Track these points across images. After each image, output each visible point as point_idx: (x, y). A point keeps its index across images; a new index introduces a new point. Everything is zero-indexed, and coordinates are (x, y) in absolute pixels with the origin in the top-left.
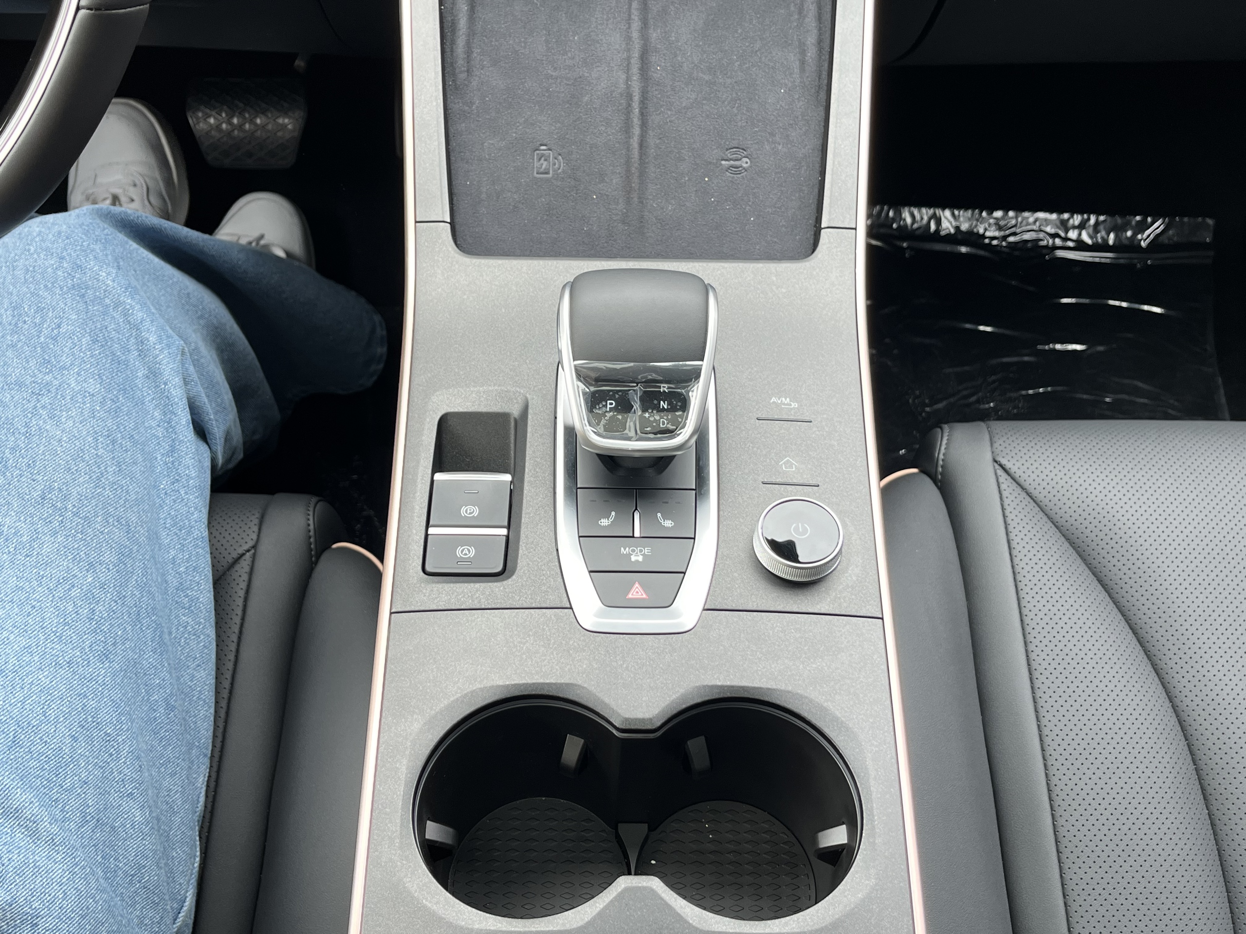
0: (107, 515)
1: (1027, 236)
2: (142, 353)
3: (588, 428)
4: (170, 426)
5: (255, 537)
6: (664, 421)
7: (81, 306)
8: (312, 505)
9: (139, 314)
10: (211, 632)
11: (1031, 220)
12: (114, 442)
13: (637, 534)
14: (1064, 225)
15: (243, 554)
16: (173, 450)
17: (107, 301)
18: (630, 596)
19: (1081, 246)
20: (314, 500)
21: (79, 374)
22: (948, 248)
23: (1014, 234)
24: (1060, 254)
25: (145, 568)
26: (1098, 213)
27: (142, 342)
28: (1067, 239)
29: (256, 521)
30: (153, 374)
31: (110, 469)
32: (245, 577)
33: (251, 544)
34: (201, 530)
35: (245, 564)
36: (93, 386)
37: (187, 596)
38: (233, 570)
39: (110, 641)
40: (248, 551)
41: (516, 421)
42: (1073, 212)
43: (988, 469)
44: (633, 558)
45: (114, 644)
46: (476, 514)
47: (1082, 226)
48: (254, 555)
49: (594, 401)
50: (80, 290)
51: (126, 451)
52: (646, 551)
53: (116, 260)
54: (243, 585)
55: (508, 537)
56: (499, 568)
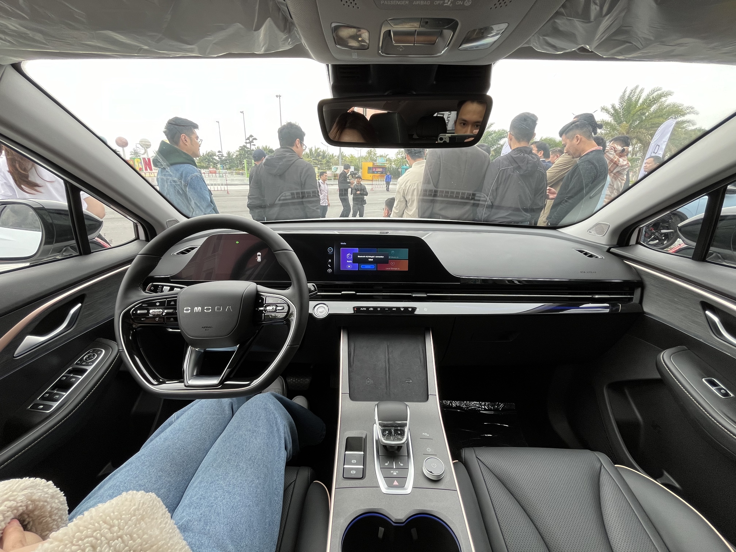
0: (264, 464)
1: (473, 407)
2: (276, 424)
3: (382, 438)
4: (280, 444)
5: (295, 477)
6: (399, 437)
7: (265, 413)
8: (310, 469)
9: (277, 415)
10: (282, 503)
11: (473, 403)
12: (268, 446)
13: (394, 467)
14: (481, 404)
15: (292, 483)
16: (279, 450)
17: (271, 412)
18: (394, 484)
19: (485, 410)
20: (310, 468)
21: (263, 428)
22: (455, 410)
23: (470, 407)
24: (481, 412)
25: (270, 481)
26: (488, 402)
27: (277, 422)
28: (482, 408)
29: (296, 473)
30: (278, 430)
31: (266, 452)
32: (292, 489)
33: (294, 479)
34: (283, 472)
35: (292, 485)
36: (265, 431)
37: (277, 491)
38: (289, 487)
39: (259, 500)
40: (293, 482)
41: (364, 439)
42: (482, 402)
43: (475, 459)
44: (394, 474)
45: (260, 501)
46: (355, 462)
47: (485, 405)
48: (295, 483)
49: (383, 431)
50: (266, 409)
51: (270, 448)
52: (397, 472)
53: (274, 402)
54: (291, 492)
55: (363, 468)
56: (362, 477)
